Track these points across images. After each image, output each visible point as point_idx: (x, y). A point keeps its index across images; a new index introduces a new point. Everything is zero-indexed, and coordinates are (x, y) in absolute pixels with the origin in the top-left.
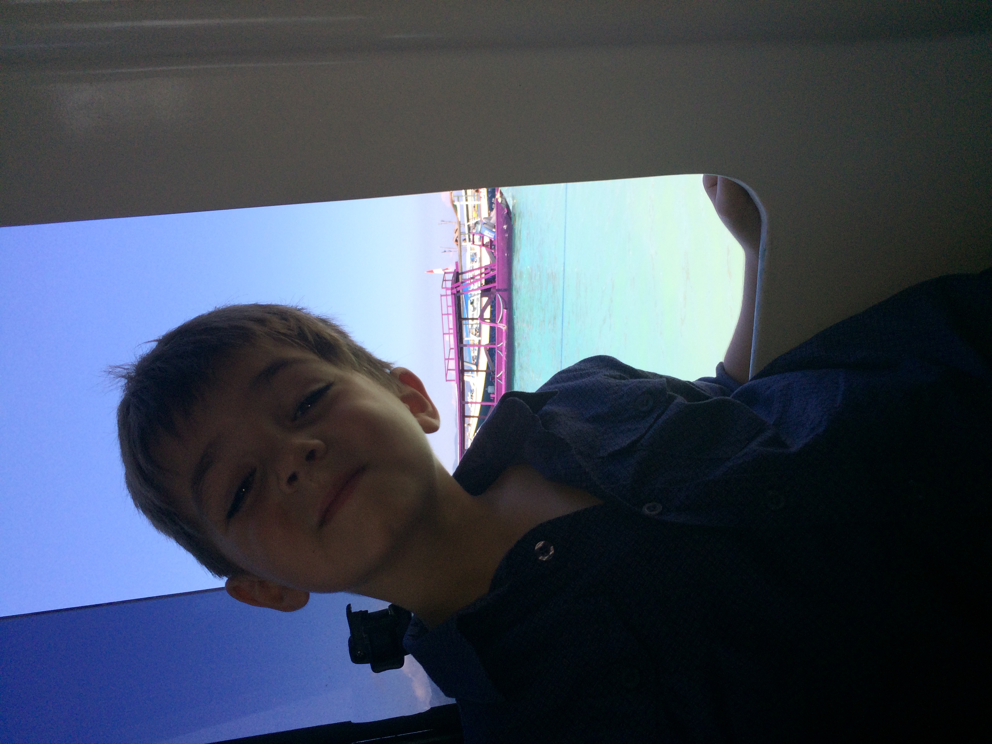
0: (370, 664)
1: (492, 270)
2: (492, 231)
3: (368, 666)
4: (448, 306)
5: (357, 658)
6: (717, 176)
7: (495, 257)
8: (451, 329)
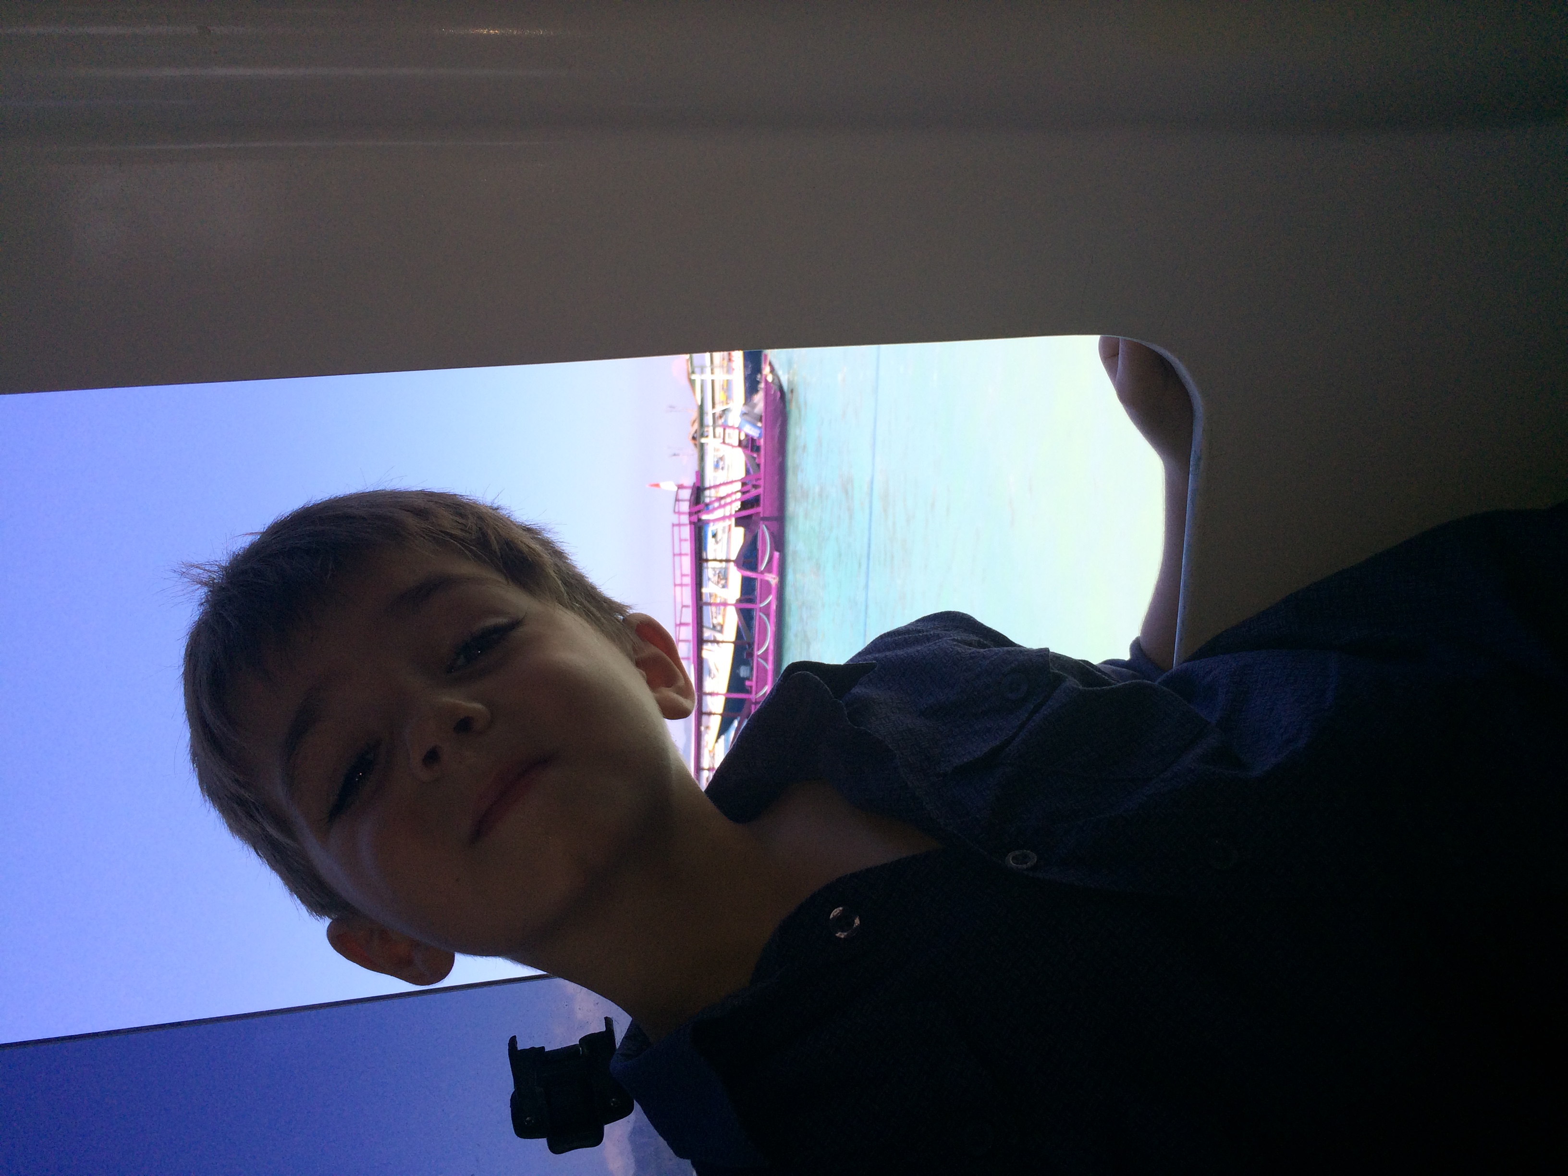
0: (546, 1139)
1: (755, 486)
2: (755, 425)
3: (543, 1142)
5: (524, 1130)
6: (1119, 339)
7: (759, 465)
8: (686, 575)
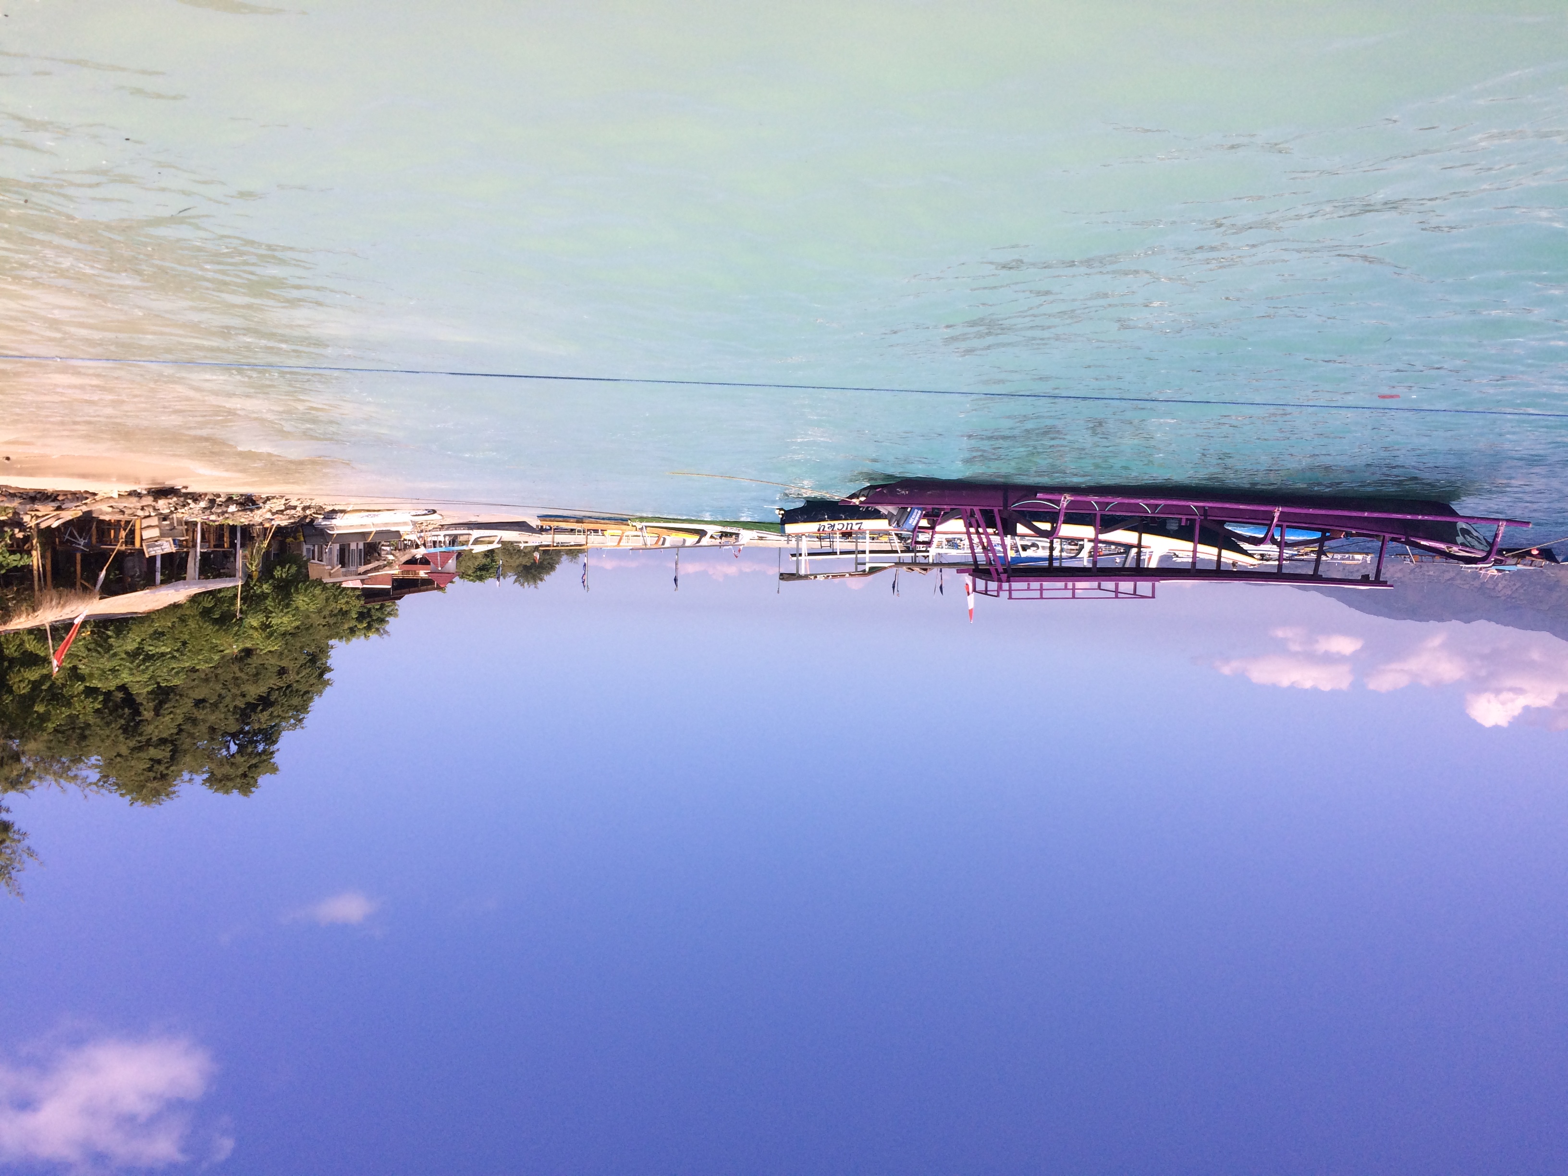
2: (911, 513)
4: (1029, 589)
7: (952, 509)
8: (1066, 585)
